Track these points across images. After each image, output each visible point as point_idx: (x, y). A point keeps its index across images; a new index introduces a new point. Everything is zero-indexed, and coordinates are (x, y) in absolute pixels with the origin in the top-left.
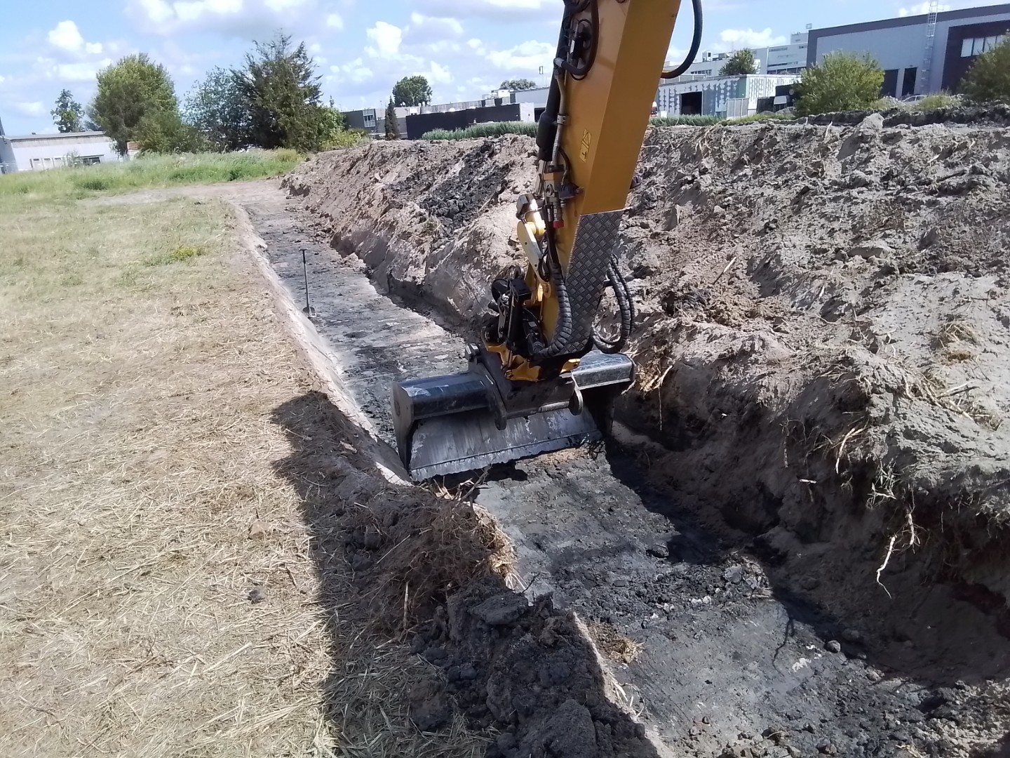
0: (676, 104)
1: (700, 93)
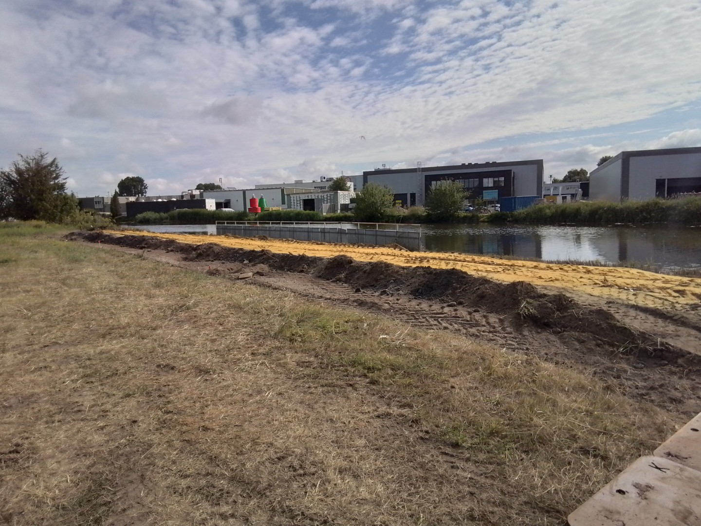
0: (300, 205)
1: (314, 199)
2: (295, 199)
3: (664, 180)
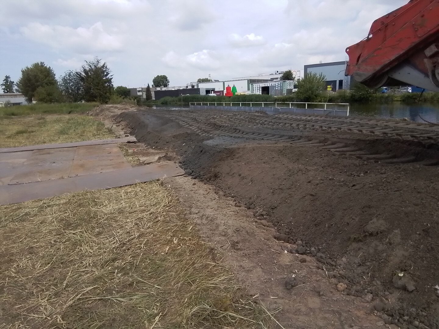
1: (269, 87)
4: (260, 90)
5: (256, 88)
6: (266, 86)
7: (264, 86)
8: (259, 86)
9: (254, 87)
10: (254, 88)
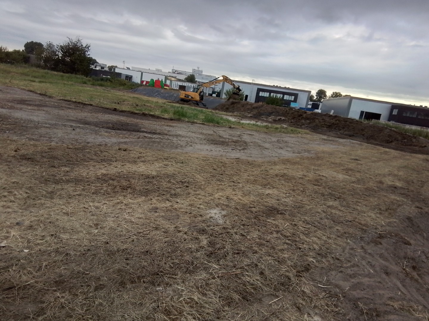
1: (185, 86)
2: (175, 84)
3: (364, 112)
4: (178, 87)
5: (174, 85)
6: (183, 85)
7: (182, 85)
8: (176, 83)
9: (173, 83)
10: (173, 85)
